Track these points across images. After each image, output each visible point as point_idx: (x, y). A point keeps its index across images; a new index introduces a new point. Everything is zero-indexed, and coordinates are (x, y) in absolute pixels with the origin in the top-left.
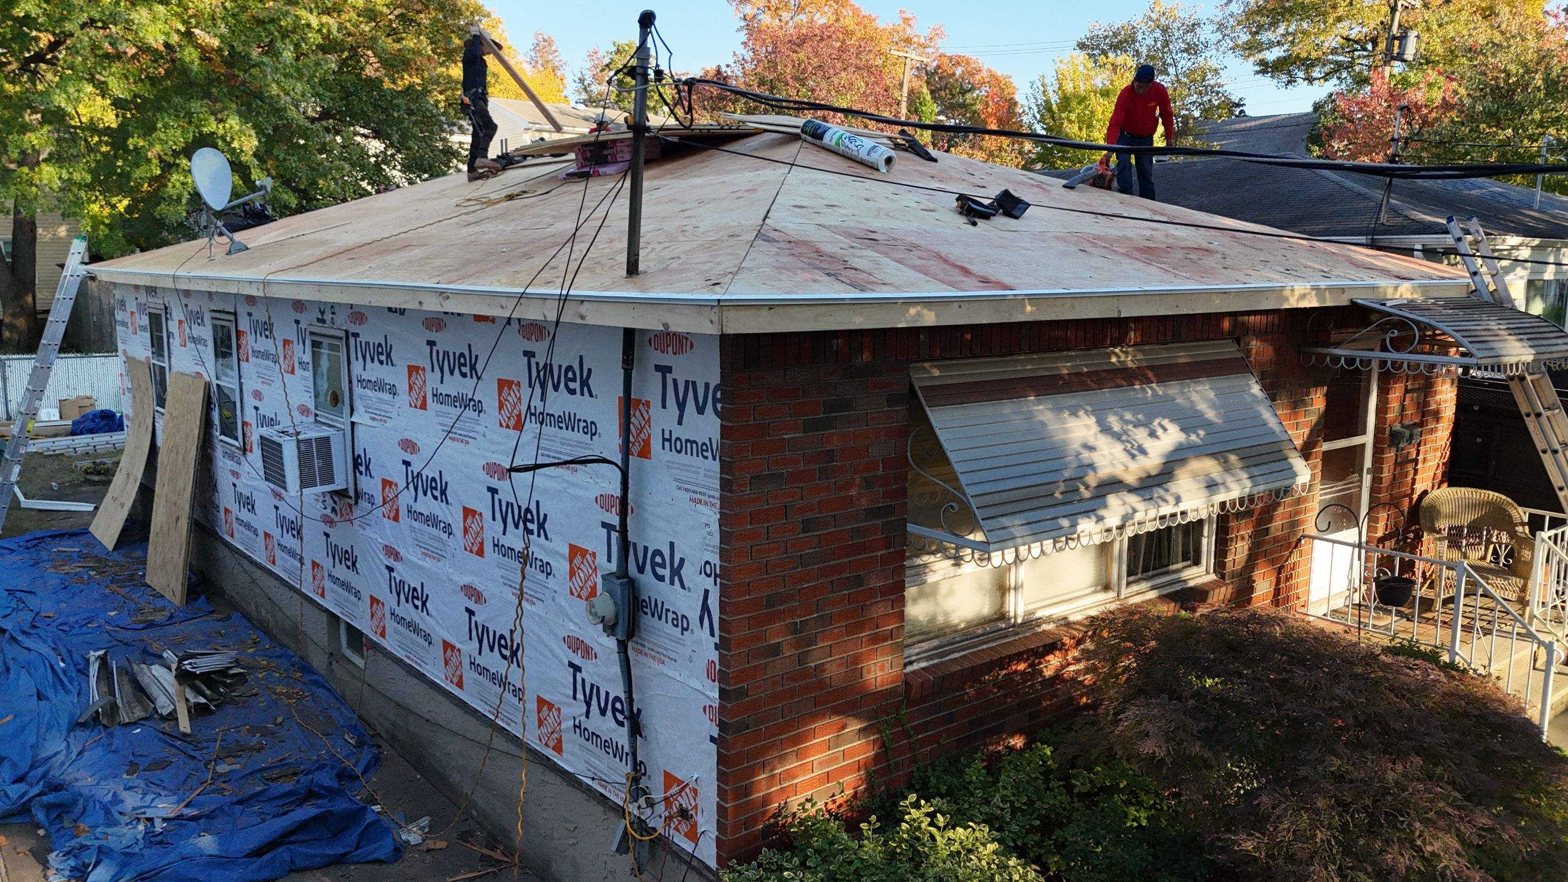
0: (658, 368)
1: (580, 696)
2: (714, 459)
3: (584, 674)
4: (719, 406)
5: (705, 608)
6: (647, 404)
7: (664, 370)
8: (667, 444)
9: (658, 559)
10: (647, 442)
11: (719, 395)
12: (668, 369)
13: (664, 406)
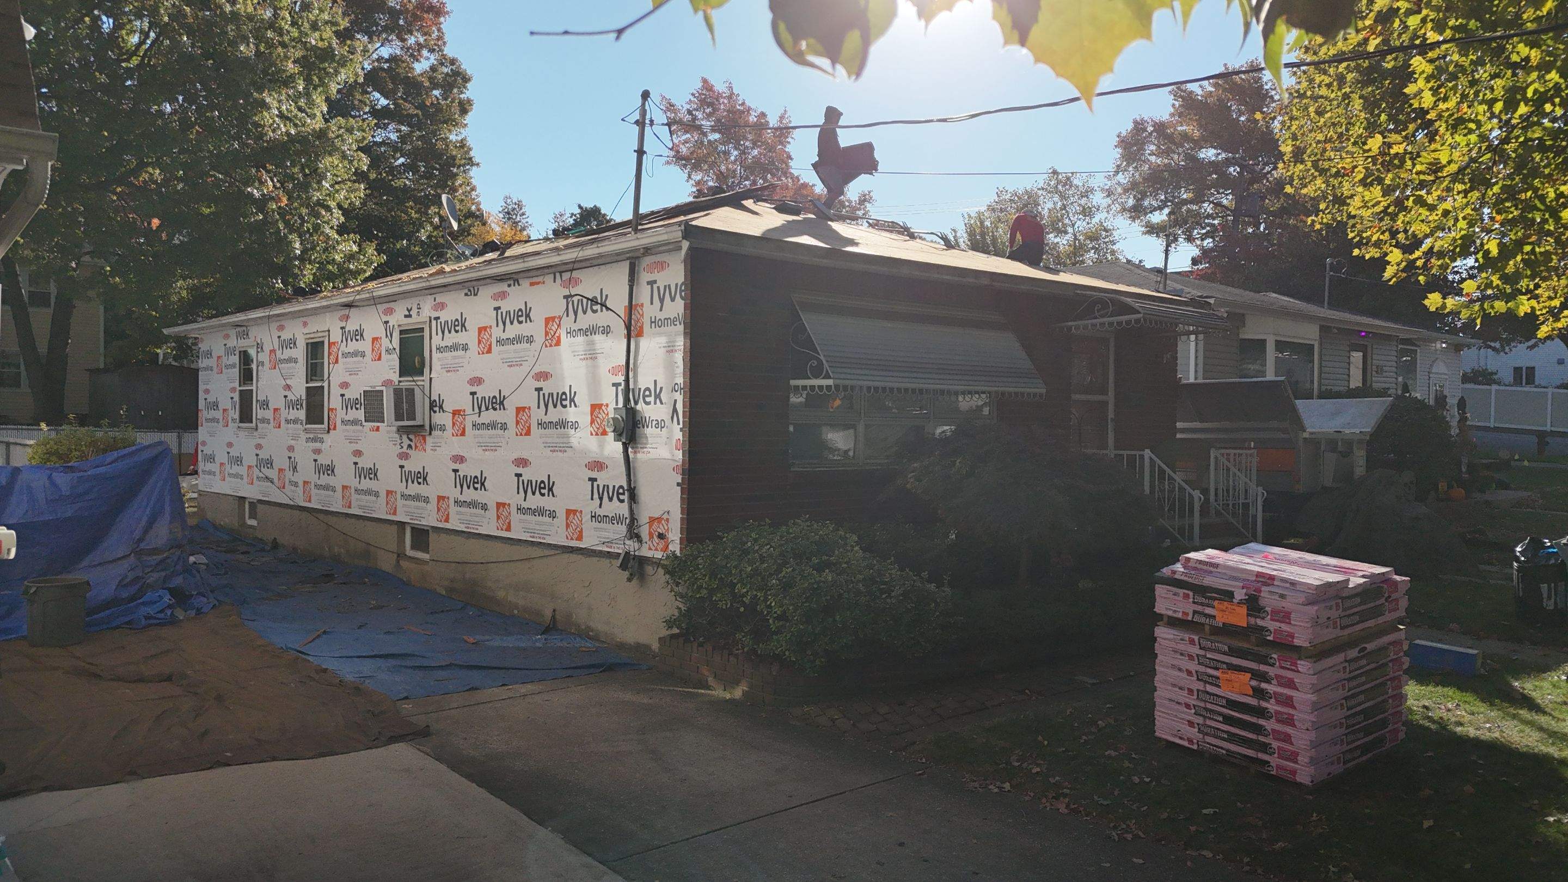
0: (648, 283)
1: (596, 496)
2: (680, 324)
3: (599, 482)
4: (683, 294)
5: (675, 410)
6: (642, 305)
7: (651, 283)
8: (653, 325)
9: (647, 393)
10: (641, 328)
11: (683, 288)
12: (655, 282)
13: (652, 303)
